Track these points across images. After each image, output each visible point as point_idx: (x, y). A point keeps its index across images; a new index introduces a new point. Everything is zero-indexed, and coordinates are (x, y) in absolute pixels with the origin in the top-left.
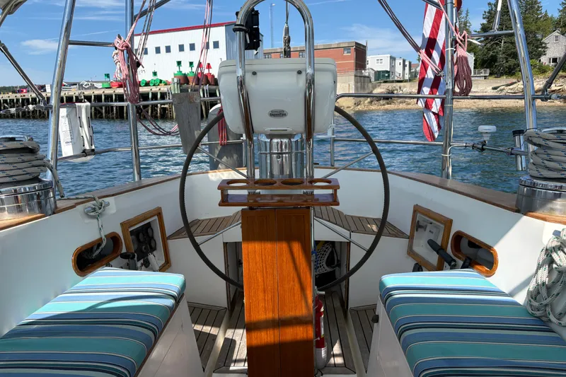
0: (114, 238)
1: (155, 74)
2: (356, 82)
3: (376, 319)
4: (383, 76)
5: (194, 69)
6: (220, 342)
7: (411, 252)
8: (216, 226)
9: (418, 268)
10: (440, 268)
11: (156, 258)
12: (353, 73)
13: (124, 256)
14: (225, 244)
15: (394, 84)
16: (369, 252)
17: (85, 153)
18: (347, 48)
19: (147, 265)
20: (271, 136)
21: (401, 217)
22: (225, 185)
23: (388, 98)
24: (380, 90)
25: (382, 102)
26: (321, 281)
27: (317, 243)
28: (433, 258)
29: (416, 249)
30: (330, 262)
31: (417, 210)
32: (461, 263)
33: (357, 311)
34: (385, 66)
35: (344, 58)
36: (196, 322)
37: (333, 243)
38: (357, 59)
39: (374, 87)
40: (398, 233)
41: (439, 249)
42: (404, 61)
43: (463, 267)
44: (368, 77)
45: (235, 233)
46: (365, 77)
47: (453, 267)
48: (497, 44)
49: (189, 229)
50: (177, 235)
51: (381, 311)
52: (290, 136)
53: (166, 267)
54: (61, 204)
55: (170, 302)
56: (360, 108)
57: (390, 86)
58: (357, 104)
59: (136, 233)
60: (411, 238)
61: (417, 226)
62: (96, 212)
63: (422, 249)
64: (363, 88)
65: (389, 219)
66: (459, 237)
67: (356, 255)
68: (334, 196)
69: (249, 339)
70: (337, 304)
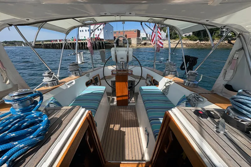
0: (91, 80)
1: (85, 37)
2: (137, 40)
3: (138, 94)
4: (144, 39)
5: (97, 36)
6: (111, 99)
7: (146, 83)
8: (109, 77)
9: (147, 85)
10: (151, 85)
11: (99, 83)
12: (136, 38)
13: (93, 83)
14: (111, 81)
15: (147, 41)
16: (138, 83)
17: (83, 63)
18: (135, 31)
19: (97, 85)
20: (121, 62)
21: (145, 76)
22: (112, 71)
23: (145, 44)
24: (143, 42)
25: (143, 45)
26: (129, 88)
27: (129, 81)
28: (150, 84)
29: (147, 82)
30: (131, 84)
31: (148, 75)
32: (154, 84)
33: (136, 93)
34: (145, 36)
35: (135, 34)
36: (108, 96)
37: (132, 81)
38: (138, 34)
39: (142, 42)
40: (144, 79)
41: (150, 82)
42: (150, 35)
43: (154, 85)
44: (140, 39)
45: (114, 79)
46: (139, 39)
47: (152, 85)
48: (172, 31)
49: (105, 78)
50: (102, 79)
51: (139, 93)
52: (124, 62)
53: (100, 85)
54: (83, 74)
55: (103, 92)
56: (138, 47)
57: (145, 41)
58: (137, 46)
59: (95, 79)
60: (146, 80)
61: (147, 78)
62: (88, 76)
63: (148, 82)
64: (139, 42)
65: (142, 76)
66: (154, 80)
67: (136, 83)
68: (132, 73)
69: (117, 99)
70: (132, 92)
